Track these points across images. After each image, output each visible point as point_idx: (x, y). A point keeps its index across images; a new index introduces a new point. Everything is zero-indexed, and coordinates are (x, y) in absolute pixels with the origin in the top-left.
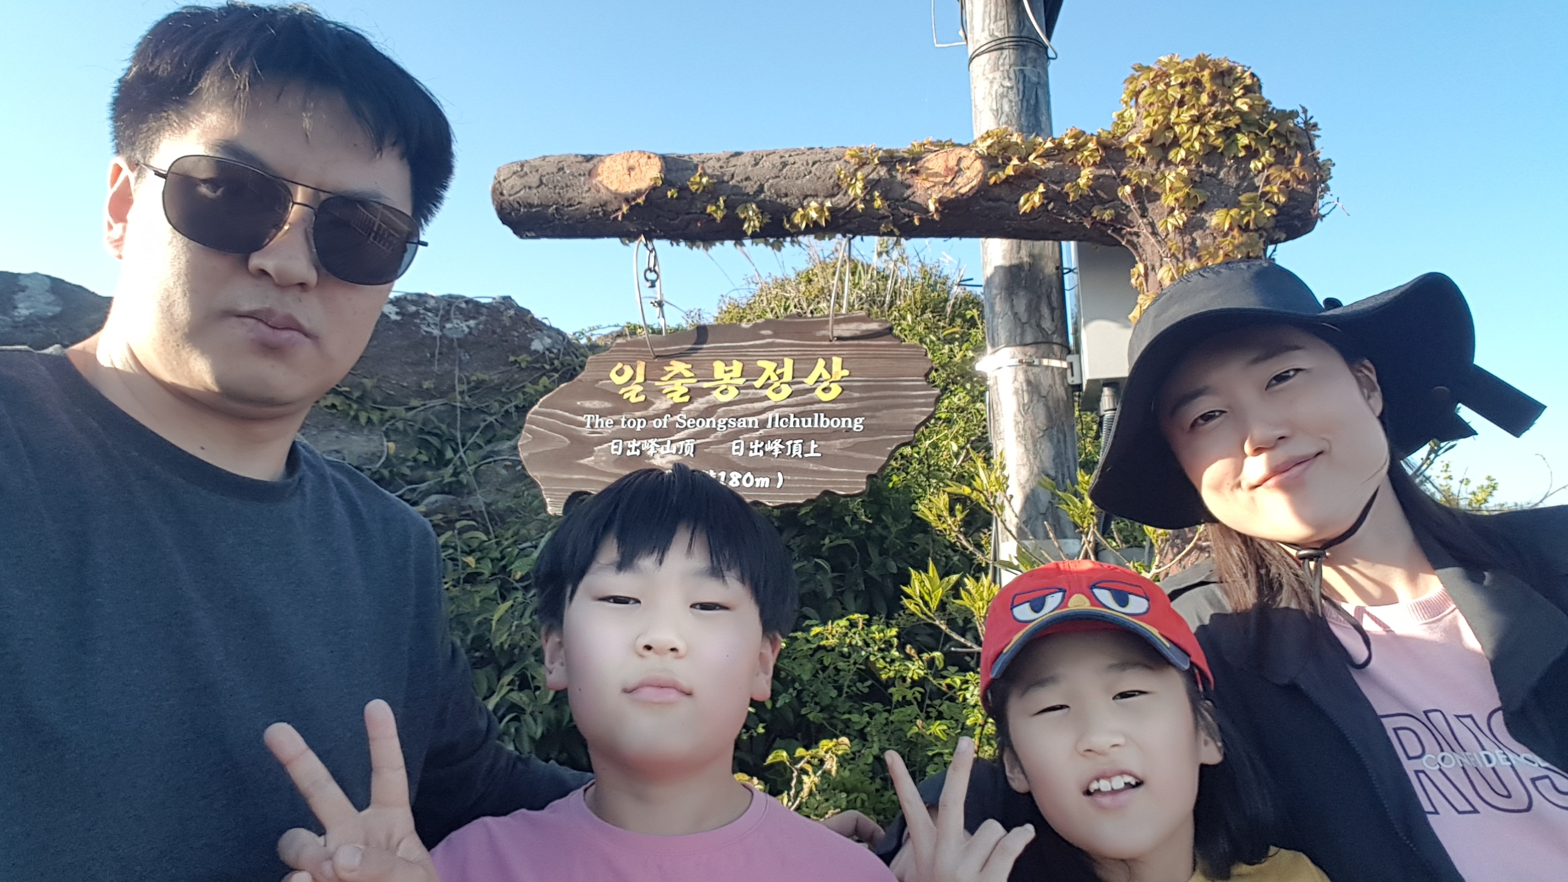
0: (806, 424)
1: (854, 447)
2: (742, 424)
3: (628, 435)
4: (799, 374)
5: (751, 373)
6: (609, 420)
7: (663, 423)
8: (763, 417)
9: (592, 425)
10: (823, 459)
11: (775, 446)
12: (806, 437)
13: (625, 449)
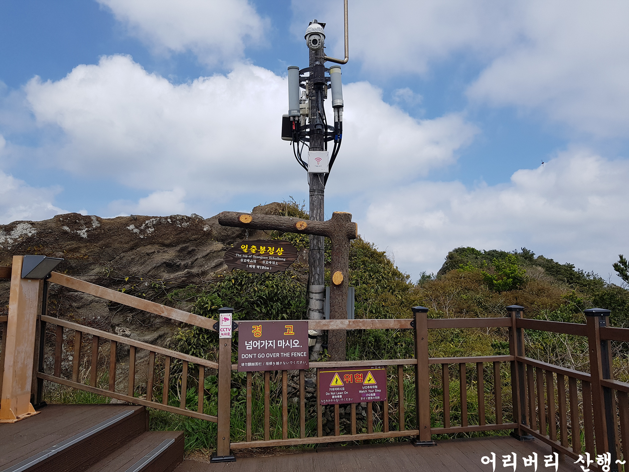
0: (276, 259)
1: (283, 264)
2: (265, 258)
3: (244, 258)
4: (275, 250)
5: (267, 249)
6: (241, 255)
7: (250, 257)
8: (268, 257)
9: (237, 256)
10: (278, 265)
11: (270, 262)
12: (276, 261)
13: (243, 261)
